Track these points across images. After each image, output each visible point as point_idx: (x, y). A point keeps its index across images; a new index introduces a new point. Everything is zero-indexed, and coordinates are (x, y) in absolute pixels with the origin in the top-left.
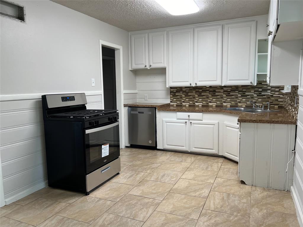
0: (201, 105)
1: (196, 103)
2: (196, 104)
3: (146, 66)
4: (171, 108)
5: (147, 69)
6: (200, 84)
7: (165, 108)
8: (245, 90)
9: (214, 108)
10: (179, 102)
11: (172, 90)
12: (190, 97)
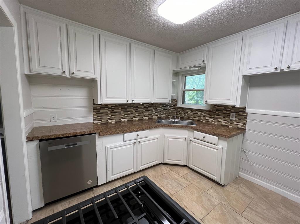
0: (127, 121)
1: (122, 119)
6: (136, 101)
10: (104, 120)
11: (95, 106)
12: (116, 113)
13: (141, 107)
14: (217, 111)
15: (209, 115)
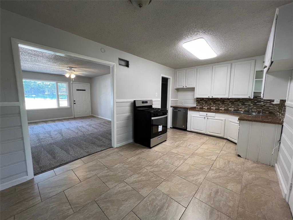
0: (215, 109)
2: (212, 108)
3: (183, 87)
4: (197, 109)
5: (184, 88)
6: (214, 97)
7: (193, 109)
8: (245, 101)
9: (223, 111)
10: (201, 106)
11: (197, 99)
12: (208, 104)
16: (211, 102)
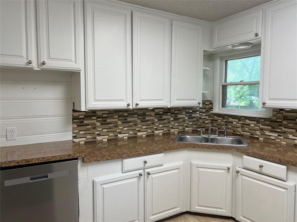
0: (127, 138)
1: (119, 135)
10: (90, 137)
11: (76, 114)
12: (110, 125)
13: (151, 115)
14: (284, 119)
15: (270, 128)
16: (115, 119)
